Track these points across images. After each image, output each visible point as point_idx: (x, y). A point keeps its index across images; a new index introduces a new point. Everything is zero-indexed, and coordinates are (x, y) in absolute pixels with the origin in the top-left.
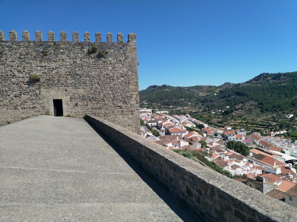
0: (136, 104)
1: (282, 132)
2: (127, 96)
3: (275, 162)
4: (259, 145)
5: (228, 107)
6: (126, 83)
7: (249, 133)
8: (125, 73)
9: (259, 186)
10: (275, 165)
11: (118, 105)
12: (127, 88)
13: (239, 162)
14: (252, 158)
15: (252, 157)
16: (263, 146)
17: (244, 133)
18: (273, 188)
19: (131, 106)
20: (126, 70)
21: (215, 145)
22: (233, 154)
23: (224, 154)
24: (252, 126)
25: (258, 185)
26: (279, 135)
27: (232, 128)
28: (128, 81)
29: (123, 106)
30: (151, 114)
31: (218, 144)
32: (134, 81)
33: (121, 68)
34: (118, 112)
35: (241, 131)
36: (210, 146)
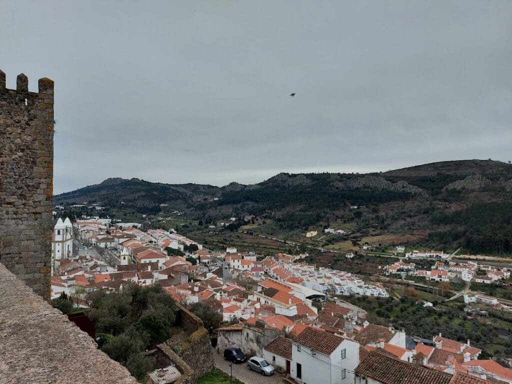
0: (46, 200)
1: (303, 256)
2: (28, 186)
3: (290, 299)
4: (273, 276)
5: (234, 219)
6: (27, 162)
7: (260, 257)
8: (27, 144)
9: (259, 334)
10: (290, 303)
11: (7, 200)
12: (29, 170)
13: (241, 301)
14: (261, 294)
15: (261, 292)
16: (278, 277)
17: (254, 258)
18: (278, 336)
19: (35, 203)
20: (29, 139)
21: (210, 277)
22: (235, 290)
23: (221, 289)
24: (265, 247)
25: (257, 333)
26: (301, 261)
27: (237, 251)
28: (32, 159)
29: (19, 202)
30: (105, 227)
31: (215, 276)
32: (44, 160)
33: (20, 134)
34: (7, 213)
35: (250, 256)
36: (203, 279)
